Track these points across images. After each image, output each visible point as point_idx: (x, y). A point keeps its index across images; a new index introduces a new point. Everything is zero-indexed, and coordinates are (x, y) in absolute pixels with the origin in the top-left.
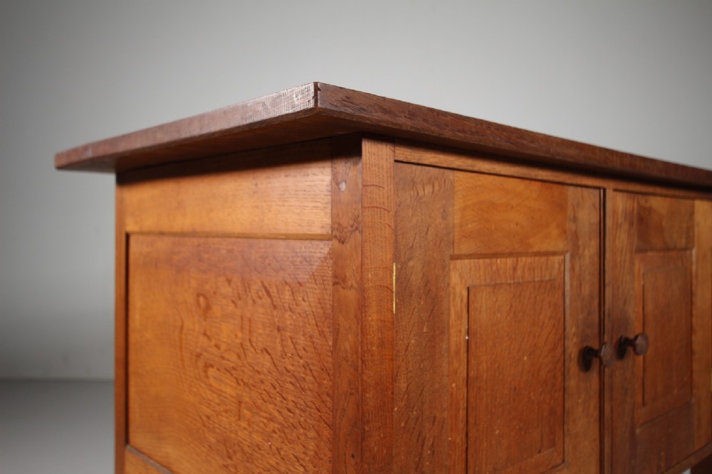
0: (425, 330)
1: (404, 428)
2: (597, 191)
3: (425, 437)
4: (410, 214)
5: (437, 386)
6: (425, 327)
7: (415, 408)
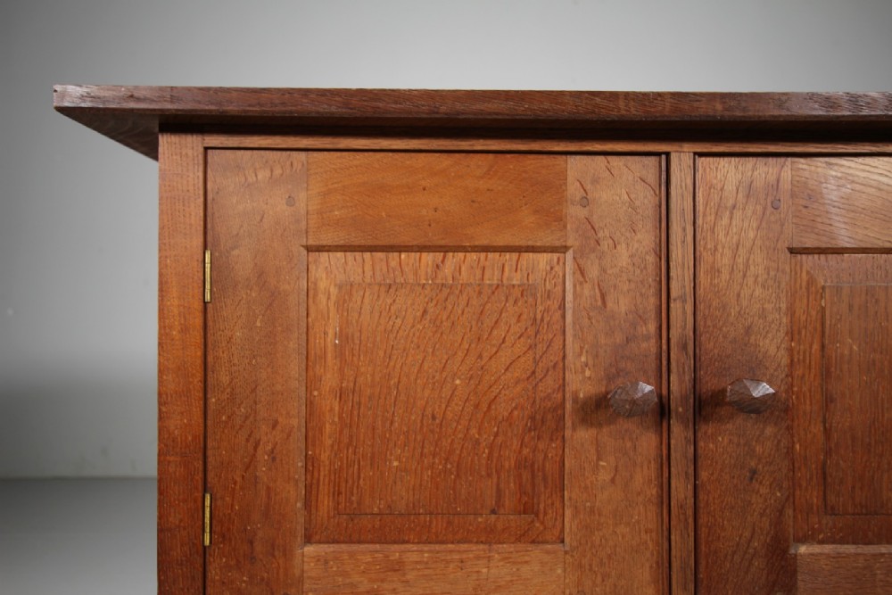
0: (258, 324)
1: (226, 422)
2: (657, 158)
3: (259, 441)
4: (235, 201)
5: (279, 387)
6: (258, 320)
7: (244, 405)
